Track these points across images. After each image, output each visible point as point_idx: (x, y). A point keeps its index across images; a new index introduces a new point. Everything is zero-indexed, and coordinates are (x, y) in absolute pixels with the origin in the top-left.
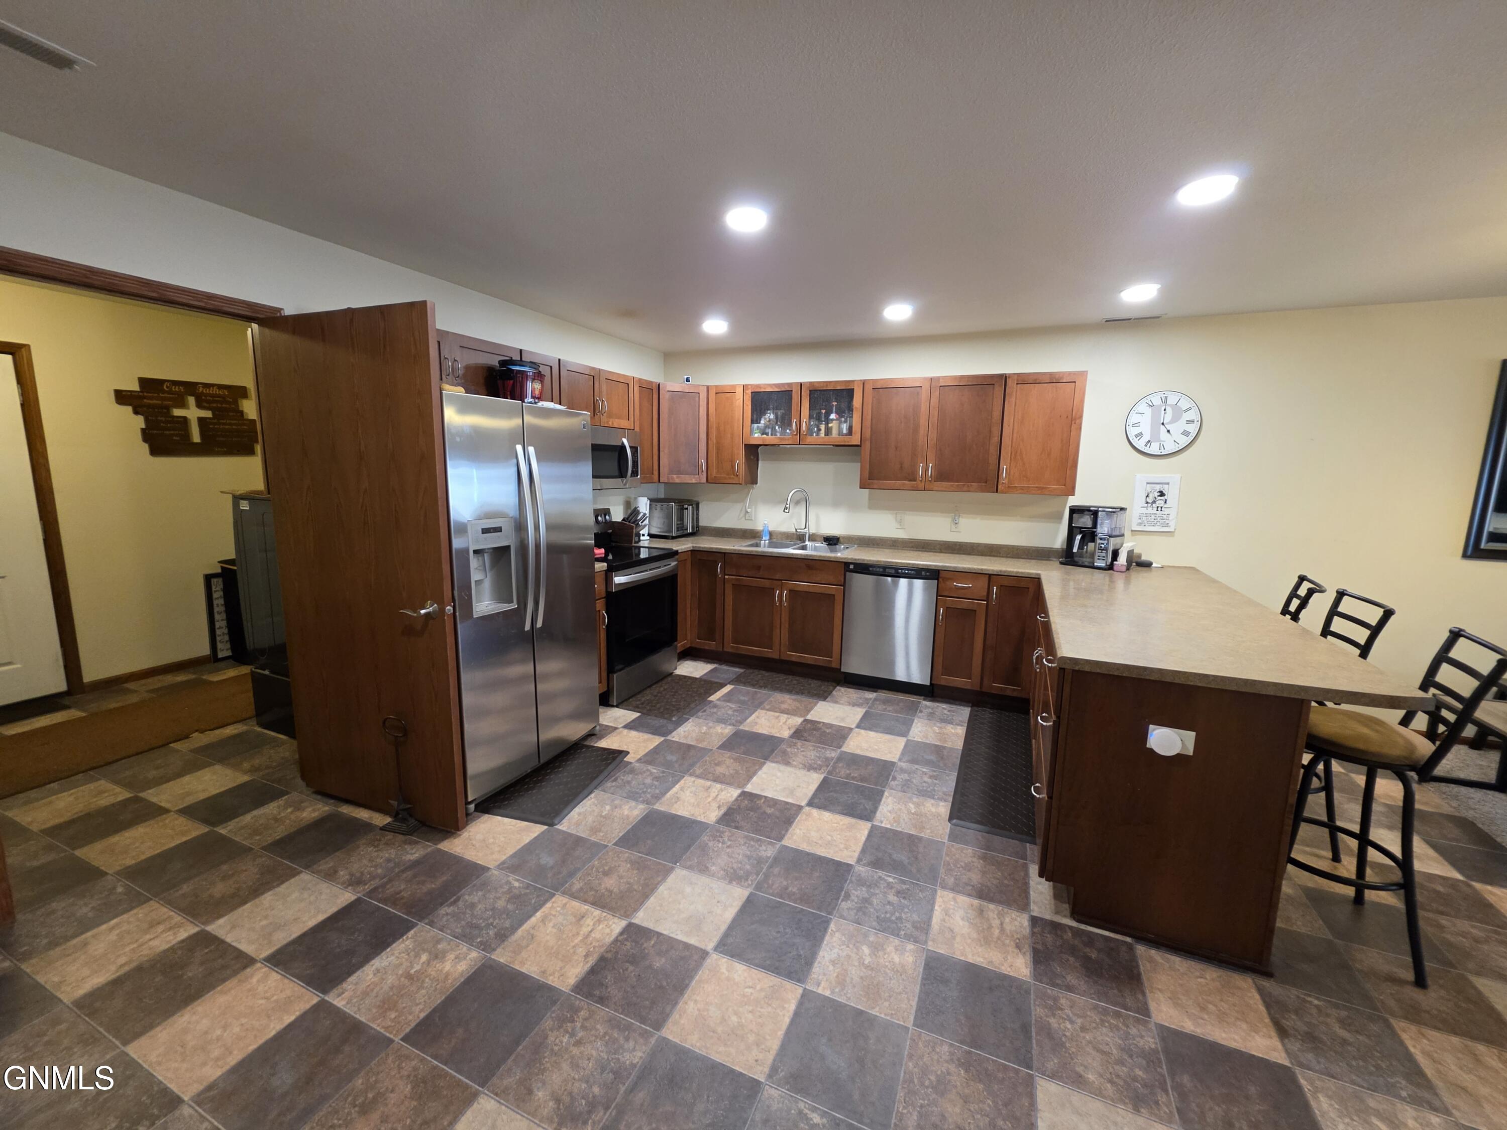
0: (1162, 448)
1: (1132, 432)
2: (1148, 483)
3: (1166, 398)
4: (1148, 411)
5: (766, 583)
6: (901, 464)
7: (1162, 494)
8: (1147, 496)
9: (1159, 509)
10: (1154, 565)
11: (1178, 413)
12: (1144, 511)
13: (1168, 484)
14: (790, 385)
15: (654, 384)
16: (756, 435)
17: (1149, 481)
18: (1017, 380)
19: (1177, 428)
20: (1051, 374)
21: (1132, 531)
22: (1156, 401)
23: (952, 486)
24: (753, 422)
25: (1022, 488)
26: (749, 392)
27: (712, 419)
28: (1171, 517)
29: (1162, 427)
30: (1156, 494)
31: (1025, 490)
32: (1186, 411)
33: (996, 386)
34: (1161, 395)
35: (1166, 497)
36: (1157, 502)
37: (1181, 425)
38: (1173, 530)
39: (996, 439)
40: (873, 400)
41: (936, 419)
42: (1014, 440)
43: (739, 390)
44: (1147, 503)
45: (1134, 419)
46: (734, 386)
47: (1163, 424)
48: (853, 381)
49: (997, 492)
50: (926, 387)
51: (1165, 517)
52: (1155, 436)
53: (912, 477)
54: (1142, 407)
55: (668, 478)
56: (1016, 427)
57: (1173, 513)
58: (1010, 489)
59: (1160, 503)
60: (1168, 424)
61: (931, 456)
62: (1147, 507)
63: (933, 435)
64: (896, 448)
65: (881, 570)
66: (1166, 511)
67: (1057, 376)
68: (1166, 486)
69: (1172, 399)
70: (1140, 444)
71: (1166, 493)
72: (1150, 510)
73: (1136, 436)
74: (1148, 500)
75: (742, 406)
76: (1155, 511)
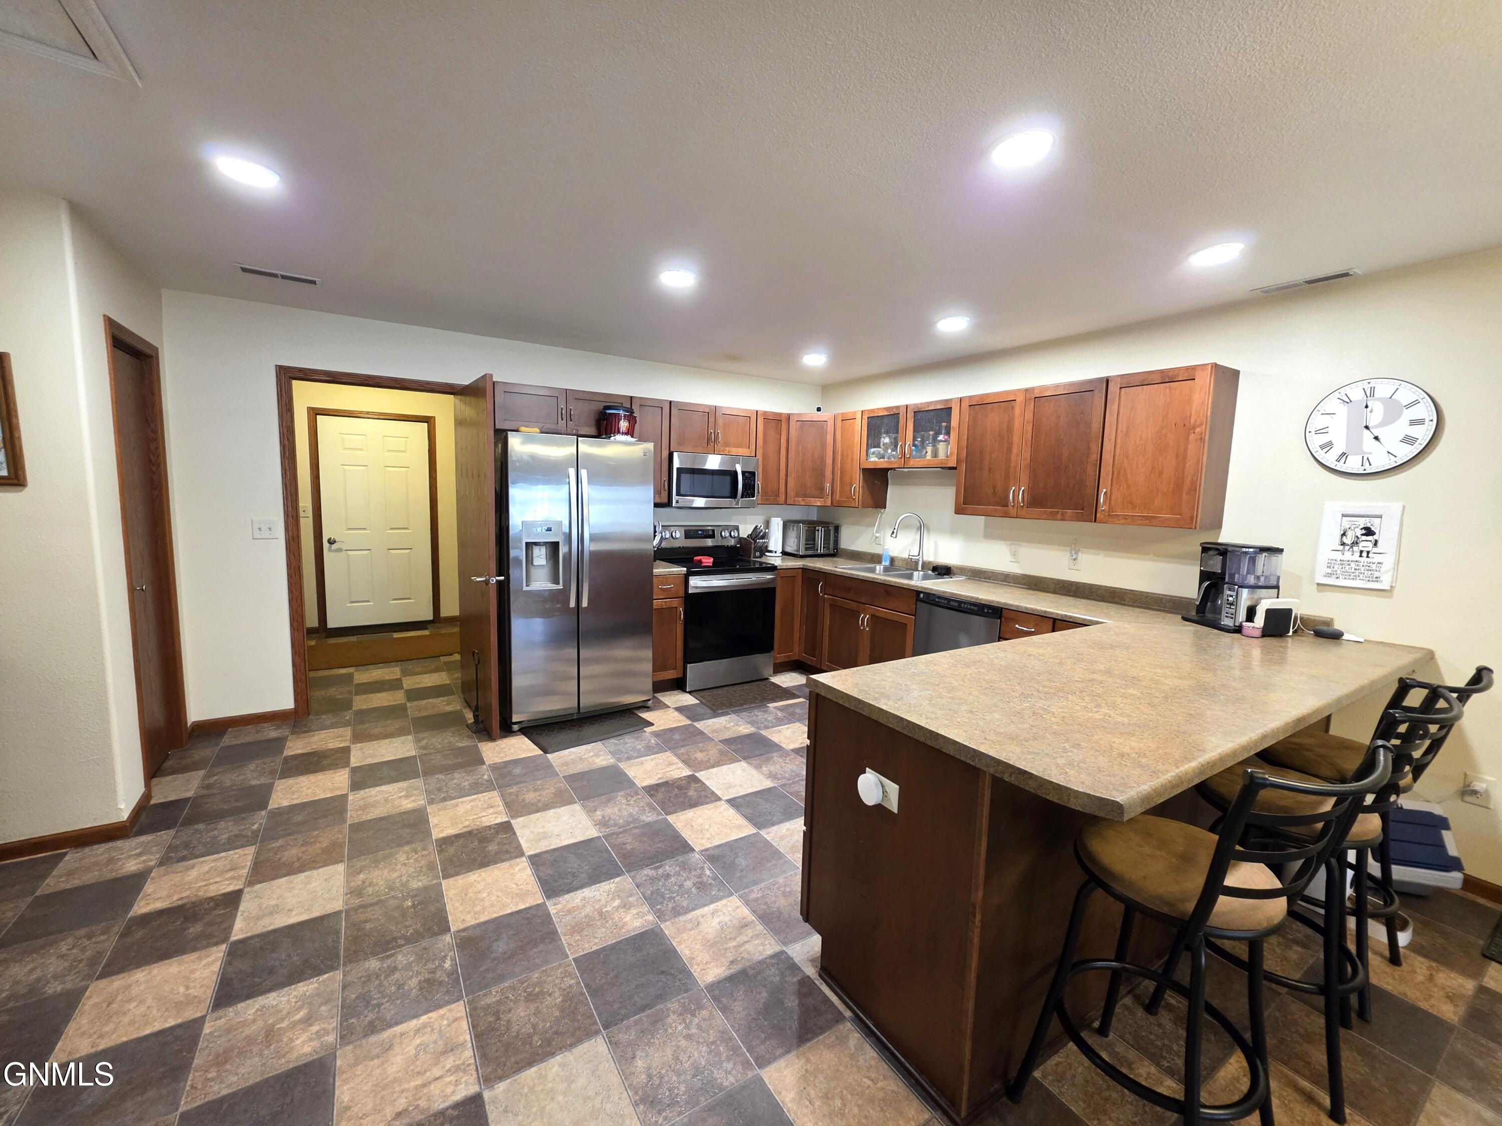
0: (1366, 464)
1: (1316, 441)
2: (1343, 516)
3: (1373, 390)
4: (1342, 411)
5: (854, 605)
6: (994, 488)
7: (1369, 532)
8: (1344, 534)
9: (1364, 554)
10: (1344, 637)
11: (1393, 410)
12: (1338, 556)
13: (1381, 517)
14: (898, 407)
15: (783, 415)
16: (872, 459)
17: (1345, 513)
18: (1121, 384)
19: (1393, 435)
20: (1162, 372)
21: (1318, 584)
22: (1357, 394)
23: (1045, 513)
24: (868, 447)
25: (1125, 517)
26: (865, 417)
27: (839, 445)
28: (1384, 568)
29: (1366, 431)
30: (1359, 532)
31: (1131, 520)
32: (1408, 407)
33: (1096, 392)
34: (1365, 385)
35: (1375, 537)
36: (1362, 544)
37: (1402, 427)
38: (1388, 588)
39: (1095, 456)
40: (969, 418)
41: (1030, 434)
42: (1117, 458)
43: (859, 416)
44: (1343, 544)
45: (1318, 422)
46: (855, 413)
47: (1367, 427)
48: (951, 400)
49: (1095, 521)
50: (1020, 399)
51: (1374, 567)
52: (1354, 444)
53: (1004, 502)
54: (1333, 404)
55: (794, 501)
56: (1119, 441)
57: (1388, 561)
58: (1111, 516)
59: (1366, 544)
60: (1374, 427)
61: (1025, 478)
62: (1343, 551)
63: (1027, 454)
64: (990, 469)
65: (957, 604)
66: (1376, 558)
67: (1170, 374)
68: (1376, 521)
69: (1384, 390)
70: (1330, 459)
71: (1377, 531)
72: (1348, 556)
73: (1322, 447)
74: (1345, 540)
75: (859, 429)
76: (1356, 556)
